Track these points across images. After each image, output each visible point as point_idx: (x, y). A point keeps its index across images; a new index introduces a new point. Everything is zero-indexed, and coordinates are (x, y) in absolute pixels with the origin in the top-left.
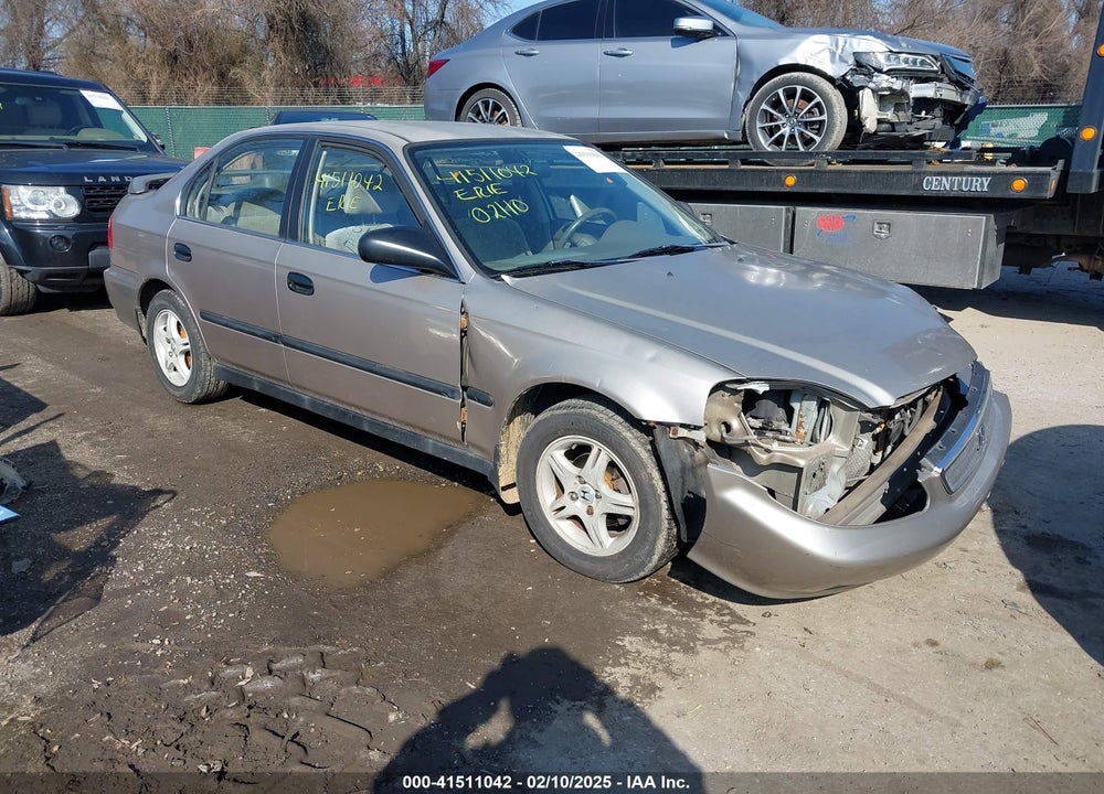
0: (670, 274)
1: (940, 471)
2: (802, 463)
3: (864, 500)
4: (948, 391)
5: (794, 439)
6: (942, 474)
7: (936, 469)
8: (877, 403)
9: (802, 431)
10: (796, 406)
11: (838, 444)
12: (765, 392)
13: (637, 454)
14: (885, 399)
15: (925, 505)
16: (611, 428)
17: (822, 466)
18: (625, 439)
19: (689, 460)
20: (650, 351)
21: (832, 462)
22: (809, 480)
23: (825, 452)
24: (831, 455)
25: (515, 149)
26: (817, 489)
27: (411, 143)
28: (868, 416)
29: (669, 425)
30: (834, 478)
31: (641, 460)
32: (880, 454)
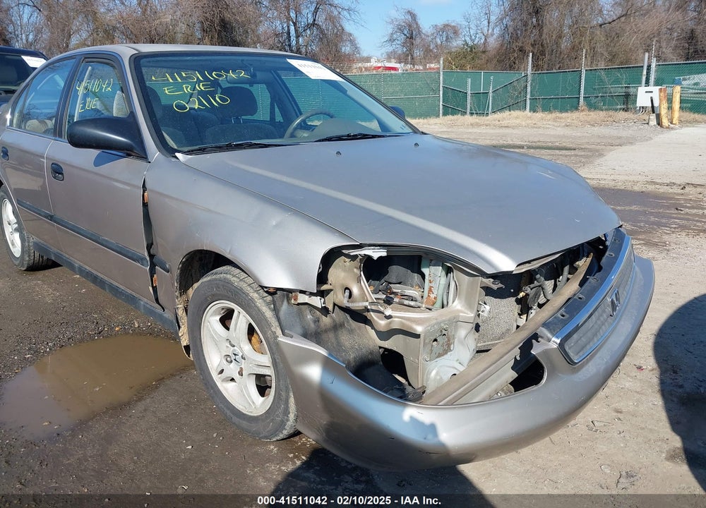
0: (338, 153)
1: (558, 341)
2: (419, 329)
3: (489, 367)
4: (596, 257)
5: (420, 304)
6: (561, 345)
7: (554, 339)
8: (496, 268)
9: (432, 296)
10: (425, 271)
11: (463, 309)
12: (380, 258)
13: (263, 314)
14: (505, 264)
15: (541, 378)
16: (241, 290)
17: (444, 332)
18: (252, 300)
19: (312, 325)
20: (275, 217)
21: (456, 328)
22: (429, 346)
23: (448, 318)
24: (455, 321)
25: (242, 60)
26: (440, 355)
27: (140, 52)
28: (489, 282)
29: (290, 291)
30: (461, 342)
31: (266, 319)
32: (524, 317)
